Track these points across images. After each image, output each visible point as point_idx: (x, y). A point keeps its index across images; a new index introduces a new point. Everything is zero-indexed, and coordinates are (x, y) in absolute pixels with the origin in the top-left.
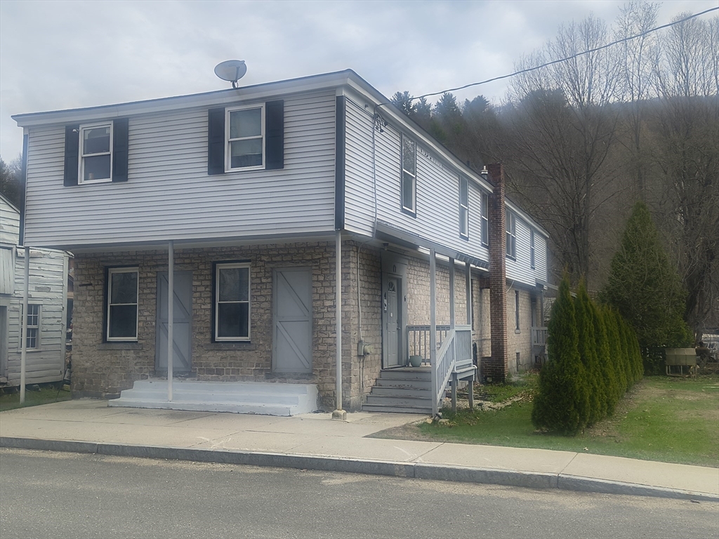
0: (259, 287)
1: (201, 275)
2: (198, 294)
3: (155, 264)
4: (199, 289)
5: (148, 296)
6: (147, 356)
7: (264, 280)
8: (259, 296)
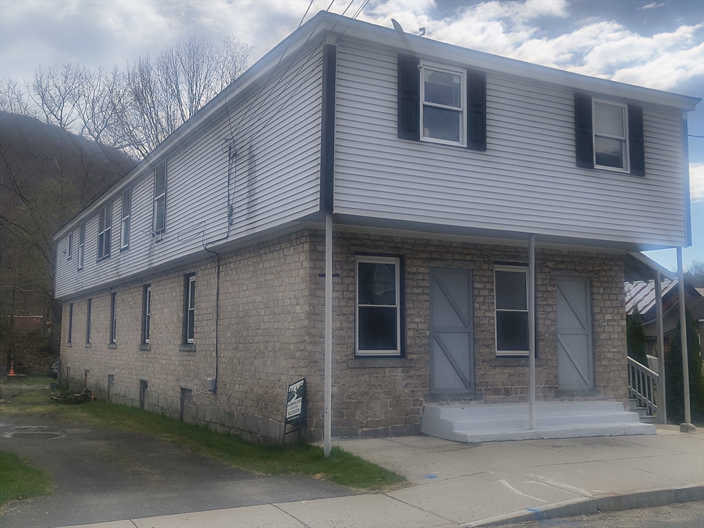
0: (546, 296)
1: (484, 276)
2: (482, 299)
3: (429, 256)
4: (483, 293)
5: (420, 298)
6: (421, 376)
7: (550, 289)
8: (546, 305)
